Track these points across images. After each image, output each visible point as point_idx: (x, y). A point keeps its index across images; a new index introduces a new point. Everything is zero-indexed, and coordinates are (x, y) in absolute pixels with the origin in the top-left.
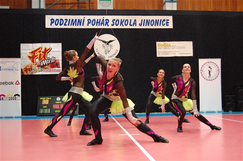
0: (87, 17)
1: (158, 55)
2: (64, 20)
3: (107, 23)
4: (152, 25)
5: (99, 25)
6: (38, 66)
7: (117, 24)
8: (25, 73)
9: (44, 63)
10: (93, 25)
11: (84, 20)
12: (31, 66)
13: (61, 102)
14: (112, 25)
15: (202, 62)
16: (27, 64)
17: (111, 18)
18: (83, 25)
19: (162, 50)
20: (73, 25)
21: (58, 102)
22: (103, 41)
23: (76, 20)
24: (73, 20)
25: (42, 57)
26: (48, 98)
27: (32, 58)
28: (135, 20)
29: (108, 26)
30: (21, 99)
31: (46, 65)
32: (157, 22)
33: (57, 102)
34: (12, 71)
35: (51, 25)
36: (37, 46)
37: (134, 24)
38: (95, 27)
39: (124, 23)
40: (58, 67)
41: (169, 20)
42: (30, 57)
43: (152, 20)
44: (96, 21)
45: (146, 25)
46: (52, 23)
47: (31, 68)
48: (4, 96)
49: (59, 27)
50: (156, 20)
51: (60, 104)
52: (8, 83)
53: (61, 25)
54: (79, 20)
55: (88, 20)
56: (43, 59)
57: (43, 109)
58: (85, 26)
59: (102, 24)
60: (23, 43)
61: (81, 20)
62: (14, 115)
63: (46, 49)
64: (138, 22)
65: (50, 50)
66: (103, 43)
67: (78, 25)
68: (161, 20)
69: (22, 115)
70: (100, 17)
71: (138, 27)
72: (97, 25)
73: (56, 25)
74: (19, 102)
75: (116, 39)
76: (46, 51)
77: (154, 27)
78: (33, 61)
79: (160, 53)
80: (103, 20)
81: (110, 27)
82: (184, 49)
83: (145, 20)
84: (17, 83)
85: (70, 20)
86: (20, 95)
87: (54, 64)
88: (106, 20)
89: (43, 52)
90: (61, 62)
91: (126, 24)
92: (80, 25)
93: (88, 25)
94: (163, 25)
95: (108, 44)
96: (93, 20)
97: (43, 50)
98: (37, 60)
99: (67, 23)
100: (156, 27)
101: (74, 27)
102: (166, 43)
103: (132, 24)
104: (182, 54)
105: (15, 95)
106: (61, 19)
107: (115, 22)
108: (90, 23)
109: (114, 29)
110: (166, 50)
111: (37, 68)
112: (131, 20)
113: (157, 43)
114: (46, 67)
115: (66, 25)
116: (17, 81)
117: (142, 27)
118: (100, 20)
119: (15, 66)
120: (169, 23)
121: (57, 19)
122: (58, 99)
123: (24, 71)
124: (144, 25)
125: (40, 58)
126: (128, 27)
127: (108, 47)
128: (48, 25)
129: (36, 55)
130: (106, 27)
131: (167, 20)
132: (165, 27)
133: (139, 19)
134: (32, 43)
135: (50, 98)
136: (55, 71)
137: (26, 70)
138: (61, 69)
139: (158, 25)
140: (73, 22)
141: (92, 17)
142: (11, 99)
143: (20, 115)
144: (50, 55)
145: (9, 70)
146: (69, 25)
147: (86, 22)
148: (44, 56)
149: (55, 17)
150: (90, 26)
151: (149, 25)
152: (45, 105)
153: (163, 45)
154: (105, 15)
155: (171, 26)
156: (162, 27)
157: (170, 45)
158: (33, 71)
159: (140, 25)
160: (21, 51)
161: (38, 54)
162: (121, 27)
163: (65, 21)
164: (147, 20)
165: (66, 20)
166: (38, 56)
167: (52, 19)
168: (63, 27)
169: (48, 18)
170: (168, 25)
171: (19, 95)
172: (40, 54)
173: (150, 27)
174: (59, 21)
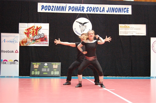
0: (68, 5)
1: (120, 34)
2: (51, 6)
3: (83, 10)
4: (116, 12)
5: (77, 11)
6: (32, 40)
7: (90, 10)
8: (22, 45)
9: (36, 37)
10: (73, 11)
11: (66, 7)
12: (26, 40)
13: (47, 67)
14: (87, 11)
15: (153, 40)
16: (23, 38)
17: (86, 6)
18: (65, 11)
19: (123, 30)
20: (58, 11)
21: (46, 67)
22: (79, 23)
23: (60, 7)
24: (58, 7)
25: (34, 33)
26: (39, 64)
27: (27, 34)
28: (104, 8)
29: (84, 11)
30: (18, 63)
31: (37, 39)
32: (120, 10)
33: (44, 67)
34: (13, 43)
35: (42, 10)
36: (31, 25)
37: (103, 11)
38: (74, 12)
39: (95, 10)
40: (46, 41)
41: (128, 8)
42: (25, 33)
43: (116, 8)
44: (75, 8)
45: (112, 12)
46: (42, 8)
47: (26, 41)
48: (7, 61)
49: (47, 11)
50: (119, 8)
51: (47, 68)
52: (10, 52)
53: (49, 10)
54: (62, 7)
55: (69, 7)
56: (35, 34)
57: (35, 71)
58: (67, 12)
59: (79, 10)
60: (21, 23)
61: (64, 7)
62: (13, 76)
63: (37, 27)
64: (106, 9)
65: (40, 28)
66: (80, 24)
67: (61, 11)
68: (123, 8)
69: (19, 75)
70: (78, 5)
71: (106, 13)
72: (75, 11)
73: (46, 10)
74: (17, 66)
75: (89, 21)
76: (38, 29)
77: (117, 13)
78: (28, 36)
79: (122, 33)
80: (80, 7)
81: (85, 12)
82: (139, 30)
83: (111, 8)
84: (17, 52)
85: (55, 6)
86: (19, 61)
87: (43, 39)
88: (82, 7)
89: (35, 30)
90: (48, 37)
91: (97, 10)
92: (63, 11)
93: (69, 11)
94: (125, 12)
95: (83, 25)
96: (73, 7)
97: (35, 28)
98: (31, 36)
99: (54, 9)
100: (119, 13)
101: (59, 12)
102: (126, 25)
103: (101, 10)
104: (138, 33)
105: (15, 61)
106: (49, 6)
107: (88, 9)
108: (70, 9)
109: (88, 14)
110: (126, 30)
111: (31, 41)
112: (100, 8)
113: (120, 25)
114: (38, 41)
115: (53, 10)
116: (17, 50)
117: (109, 13)
118: (78, 7)
119: (15, 39)
120: (128, 10)
121: (46, 6)
122: (46, 64)
123: (21, 43)
124: (110, 12)
125: (33, 34)
126: (99, 13)
127: (83, 27)
128: (39, 10)
129: (30, 31)
130: (82, 12)
131: (127, 8)
132: (126, 13)
133: (107, 7)
134: (27, 23)
135: (40, 64)
136: (43, 44)
137: (23, 42)
138: (48, 42)
139: (120, 12)
140: (58, 8)
141: (72, 5)
142: (12, 63)
143: (18, 75)
144: (40, 32)
145: (11, 42)
146: (55, 10)
147: (67, 8)
148: (36, 33)
149: (45, 4)
150: (71, 12)
151: (113, 12)
152: (36, 68)
153: (124, 27)
154: (82, 3)
155: (130, 13)
156: (123, 13)
157: (129, 26)
158: (28, 43)
159: (107, 12)
160: (19, 29)
161: (32, 31)
162: (93, 13)
163: (52, 8)
164: (112, 8)
165: (53, 6)
166: (32, 33)
167: (42, 6)
168: (50, 11)
169: (40, 5)
170: (128, 12)
171: (17, 61)
172: (33, 31)
173: (115, 13)
174: (48, 7)
